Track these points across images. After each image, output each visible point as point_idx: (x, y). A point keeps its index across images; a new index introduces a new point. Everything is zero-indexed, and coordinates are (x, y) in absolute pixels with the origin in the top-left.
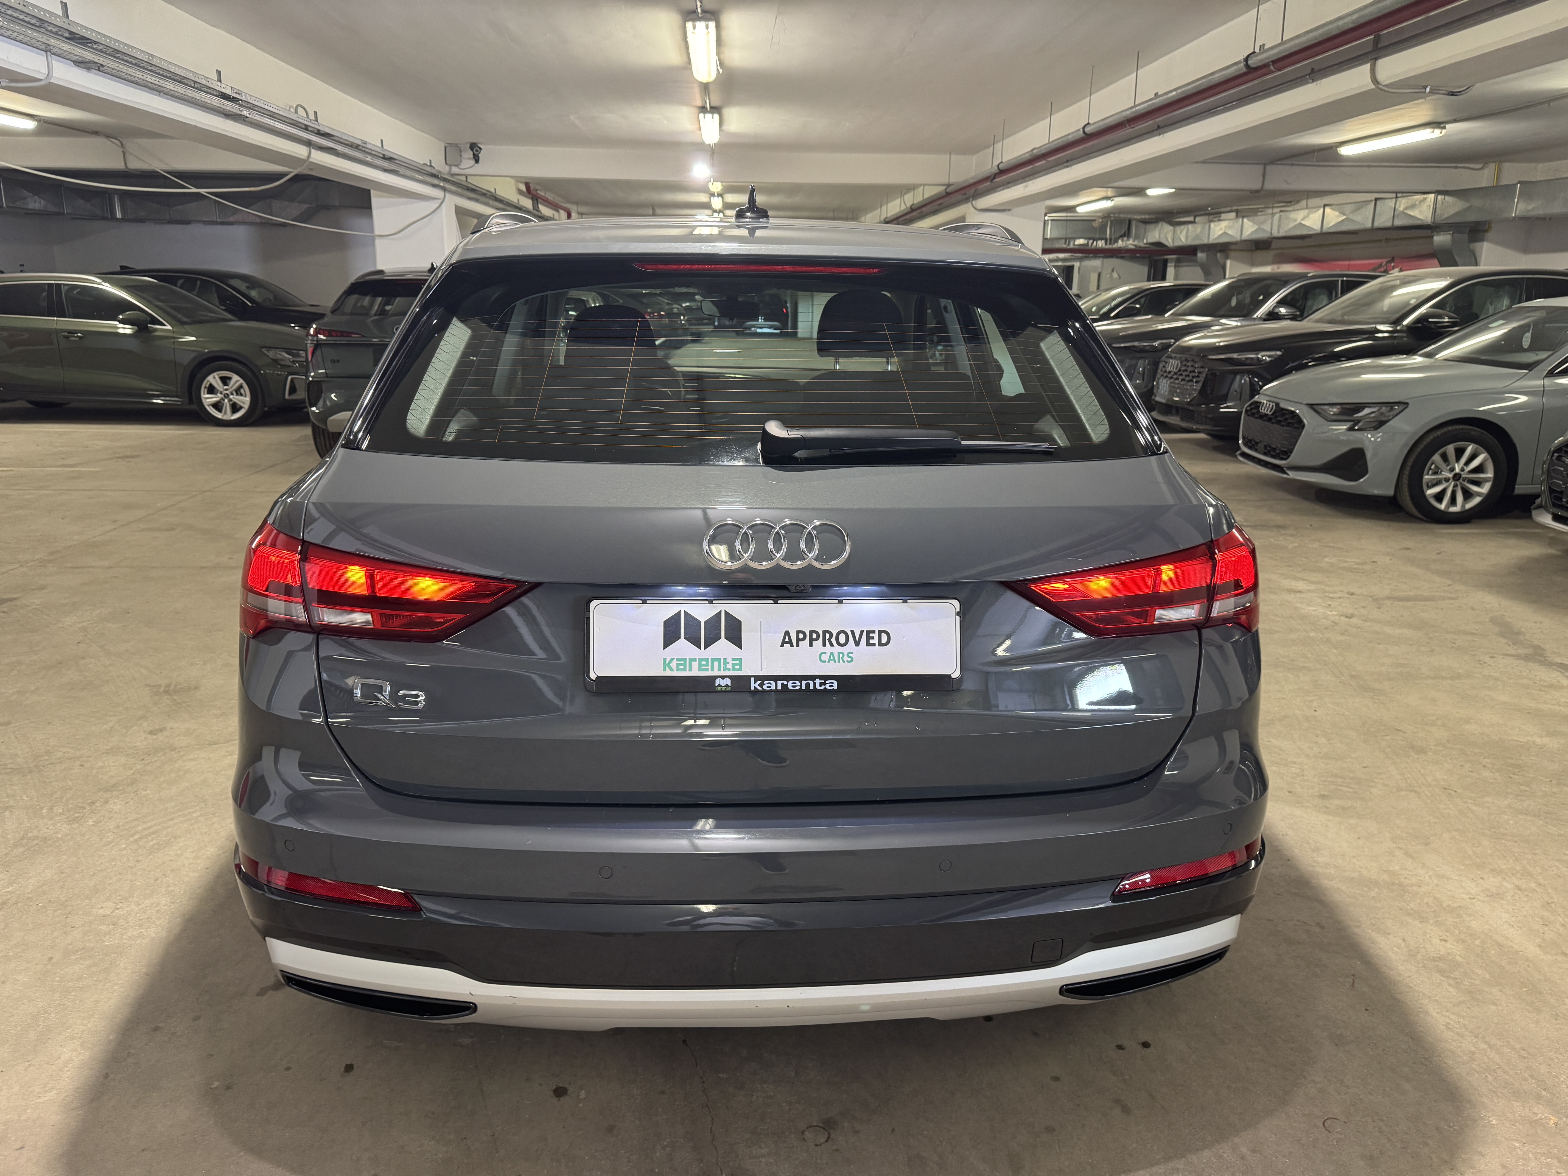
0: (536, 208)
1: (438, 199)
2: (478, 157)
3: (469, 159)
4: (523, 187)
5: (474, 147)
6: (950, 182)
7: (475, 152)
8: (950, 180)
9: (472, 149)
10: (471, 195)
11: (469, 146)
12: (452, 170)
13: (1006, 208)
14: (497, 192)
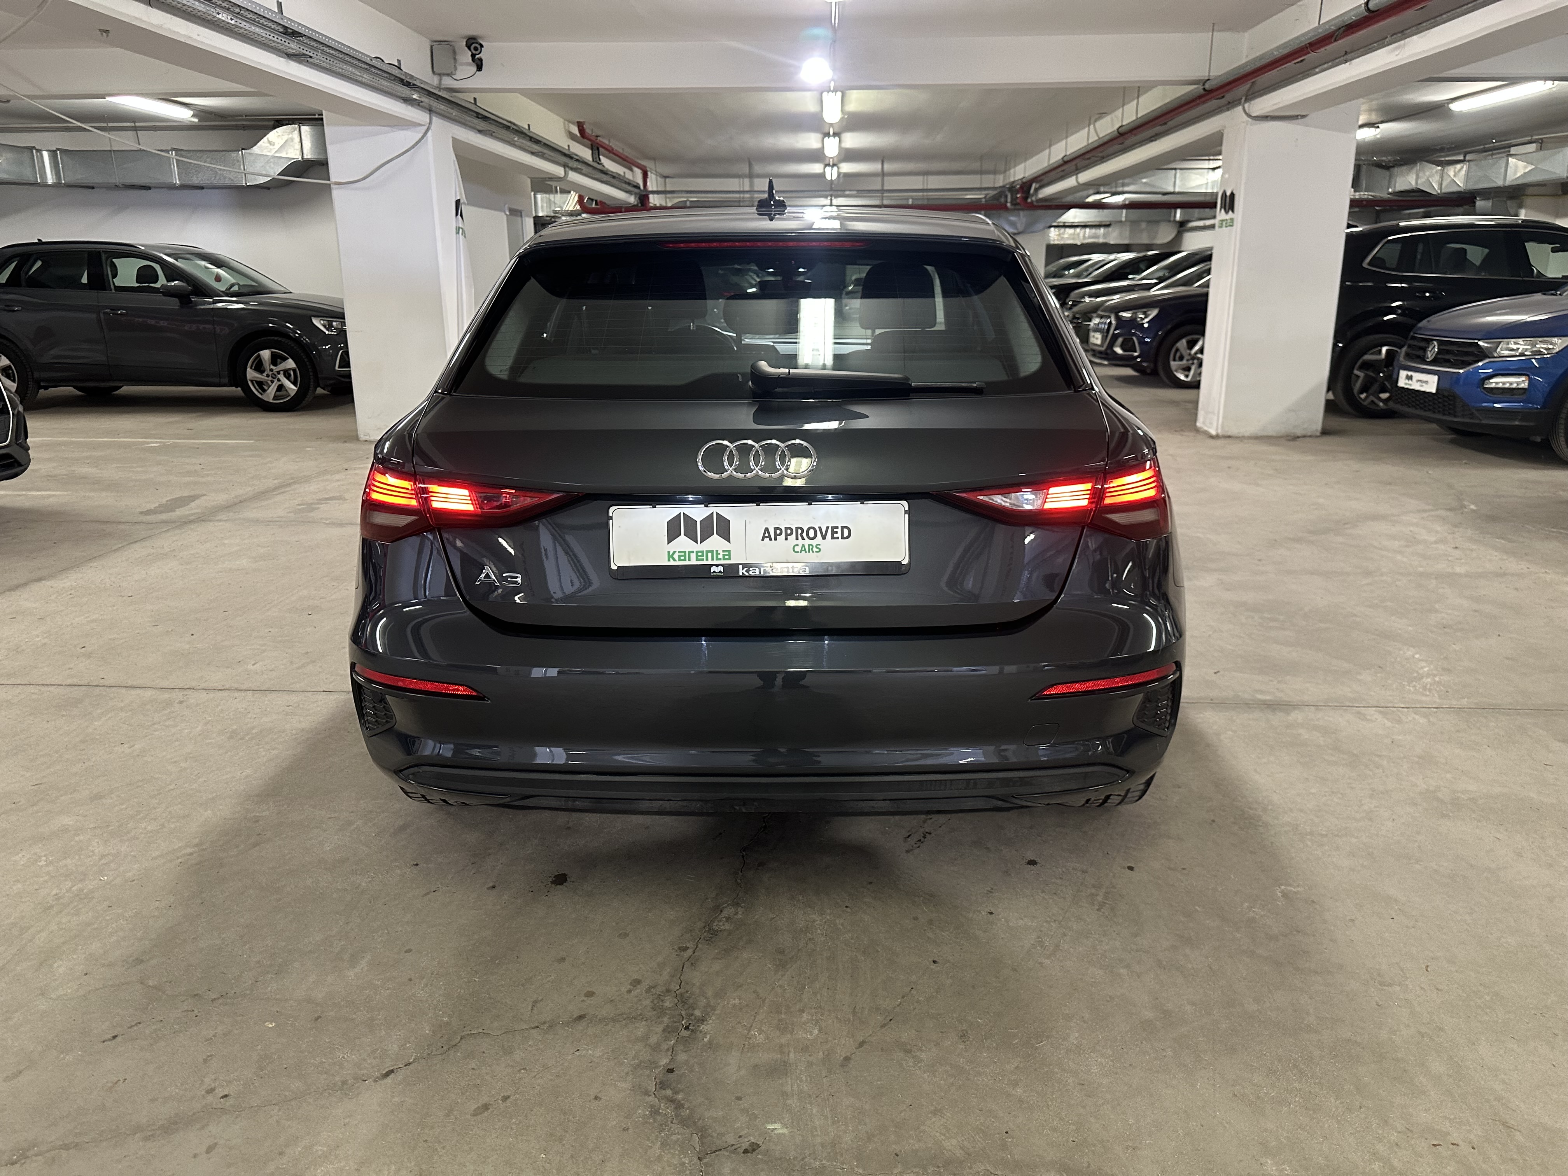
0: (596, 159)
1: (421, 125)
2: (481, 60)
3: (467, 64)
4: (575, 130)
5: (473, 44)
6: (1209, 76)
7: (474, 52)
8: (1209, 73)
9: (469, 48)
10: (482, 125)
11: (465, 43)
12: (443, 82)
13: (1298, 113)
14: (531, 130)
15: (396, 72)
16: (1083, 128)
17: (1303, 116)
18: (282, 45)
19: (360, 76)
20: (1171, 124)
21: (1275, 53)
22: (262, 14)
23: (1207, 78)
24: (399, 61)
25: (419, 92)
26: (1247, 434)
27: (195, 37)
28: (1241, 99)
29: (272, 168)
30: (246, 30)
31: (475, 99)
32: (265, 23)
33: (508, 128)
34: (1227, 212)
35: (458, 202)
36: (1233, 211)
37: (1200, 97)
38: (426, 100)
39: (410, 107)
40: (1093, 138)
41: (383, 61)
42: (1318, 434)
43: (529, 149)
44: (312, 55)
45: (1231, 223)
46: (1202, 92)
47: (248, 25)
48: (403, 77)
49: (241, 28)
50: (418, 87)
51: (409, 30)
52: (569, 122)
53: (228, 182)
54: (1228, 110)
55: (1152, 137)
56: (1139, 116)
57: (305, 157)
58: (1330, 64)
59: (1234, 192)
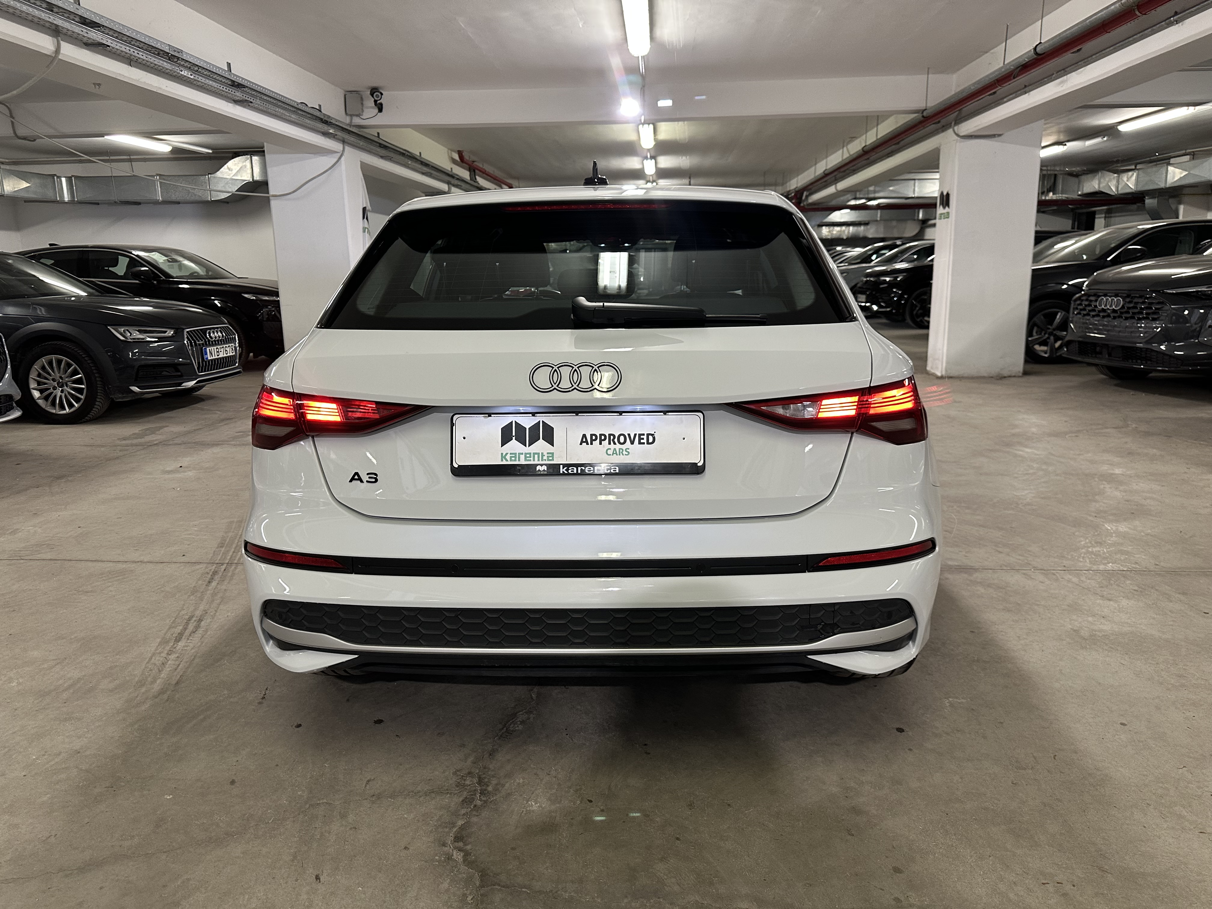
0: (473, 178)
1: (337, 152)
2: (381, 104)
3: (371, 107)
4: (456, 157)
5: (376, 93)
6: (926, 107)
7: (376, 99)
8: (926, 104)
9: (372, 95)
10: (383, 152)
11: (369, 93)
12: (353, 121)
13: (995, 133)
14: (422, 156)
15: (317, 114)
16: (839, 150)
17: (1000, 135)
18: (229, 93)
19: (289, 116)
20: (902, 143)
21: (972, 88)
22: (214, 71)
23: (925, 108)
24: (320, 106)
25: (334, 128)
26: (966, 375)
27: (164, 88)
28: (951, 123)
29: (230, 188)
30: (202, 83)
31: (378, 133)
32: (218, 78)
33: (403, 154)
34: (944, 208)
35: (364, 209)
36: (949, 207)
37: (921, 122)
38: (340, 134)
39: (328, 139)
40: (846, 155)
41: (307, 105)
42: (1021, 375)
43: (419, 170)
44: (251, 100)
45: (947, 216)
46: (922, 119)
47: (204, 79)
48: (322, 117)
49: (199, 81)
50: (334, 124)
51: (327, 83)
52: (452, 150)
53: (197, 198)
54: (943, 131)
55: (889, 154)
56: (879, 137)
57: (255, 179)
58: (1014, 95)
59: (949, 193)
